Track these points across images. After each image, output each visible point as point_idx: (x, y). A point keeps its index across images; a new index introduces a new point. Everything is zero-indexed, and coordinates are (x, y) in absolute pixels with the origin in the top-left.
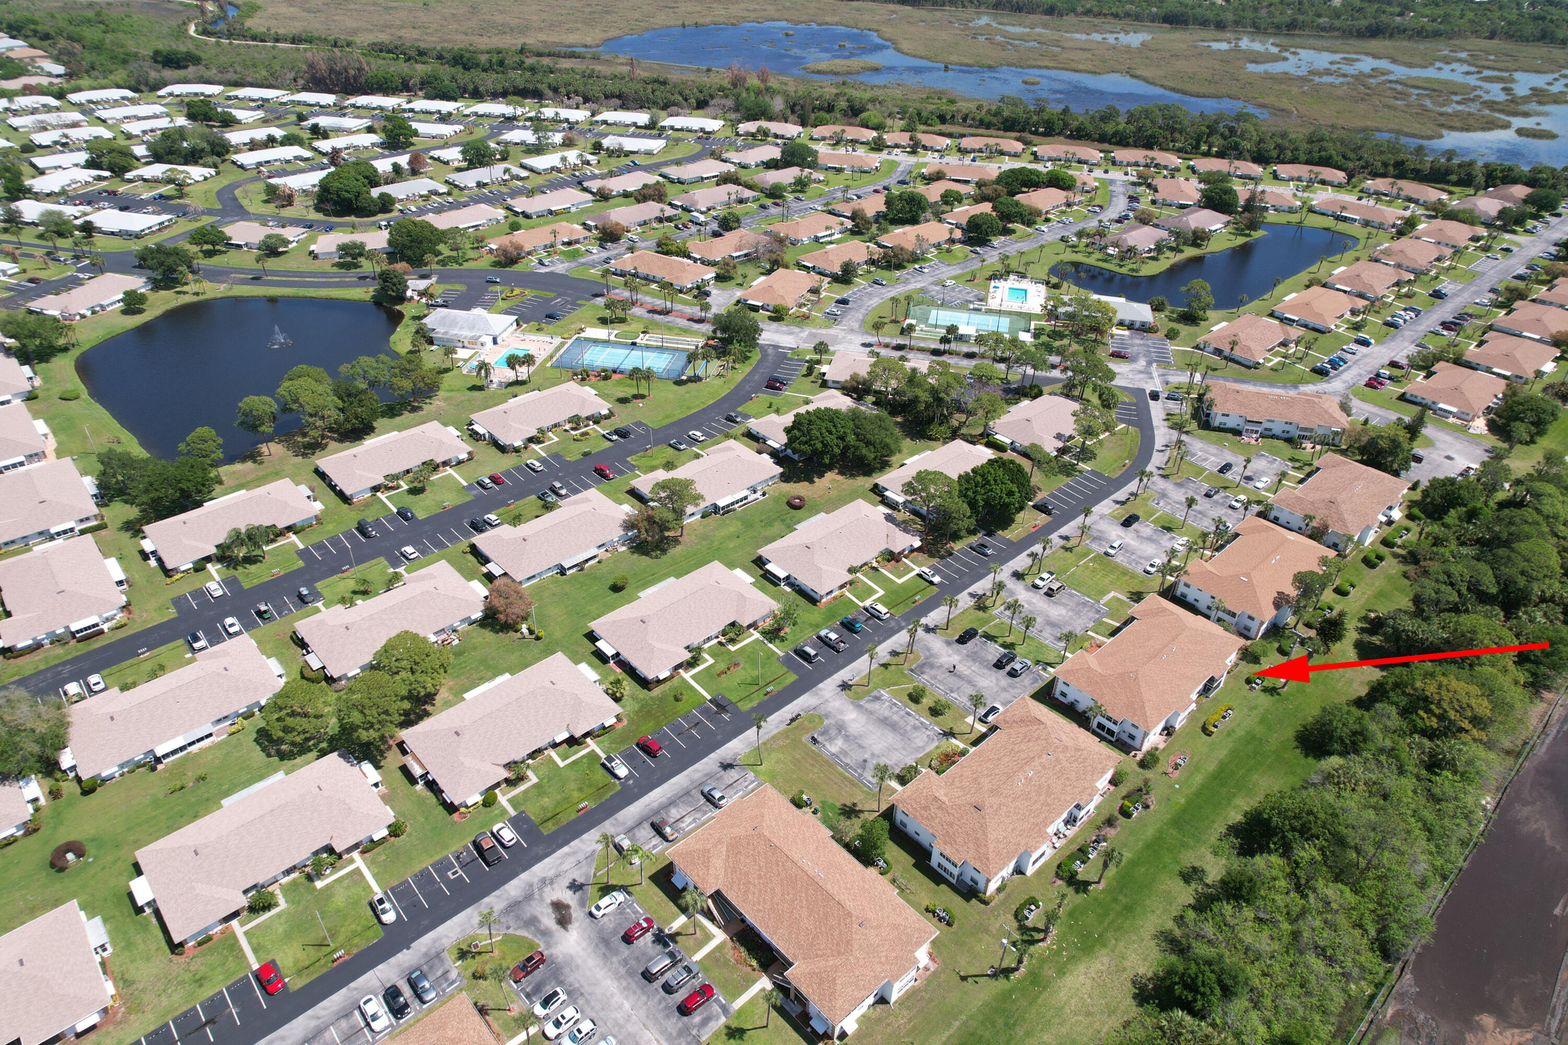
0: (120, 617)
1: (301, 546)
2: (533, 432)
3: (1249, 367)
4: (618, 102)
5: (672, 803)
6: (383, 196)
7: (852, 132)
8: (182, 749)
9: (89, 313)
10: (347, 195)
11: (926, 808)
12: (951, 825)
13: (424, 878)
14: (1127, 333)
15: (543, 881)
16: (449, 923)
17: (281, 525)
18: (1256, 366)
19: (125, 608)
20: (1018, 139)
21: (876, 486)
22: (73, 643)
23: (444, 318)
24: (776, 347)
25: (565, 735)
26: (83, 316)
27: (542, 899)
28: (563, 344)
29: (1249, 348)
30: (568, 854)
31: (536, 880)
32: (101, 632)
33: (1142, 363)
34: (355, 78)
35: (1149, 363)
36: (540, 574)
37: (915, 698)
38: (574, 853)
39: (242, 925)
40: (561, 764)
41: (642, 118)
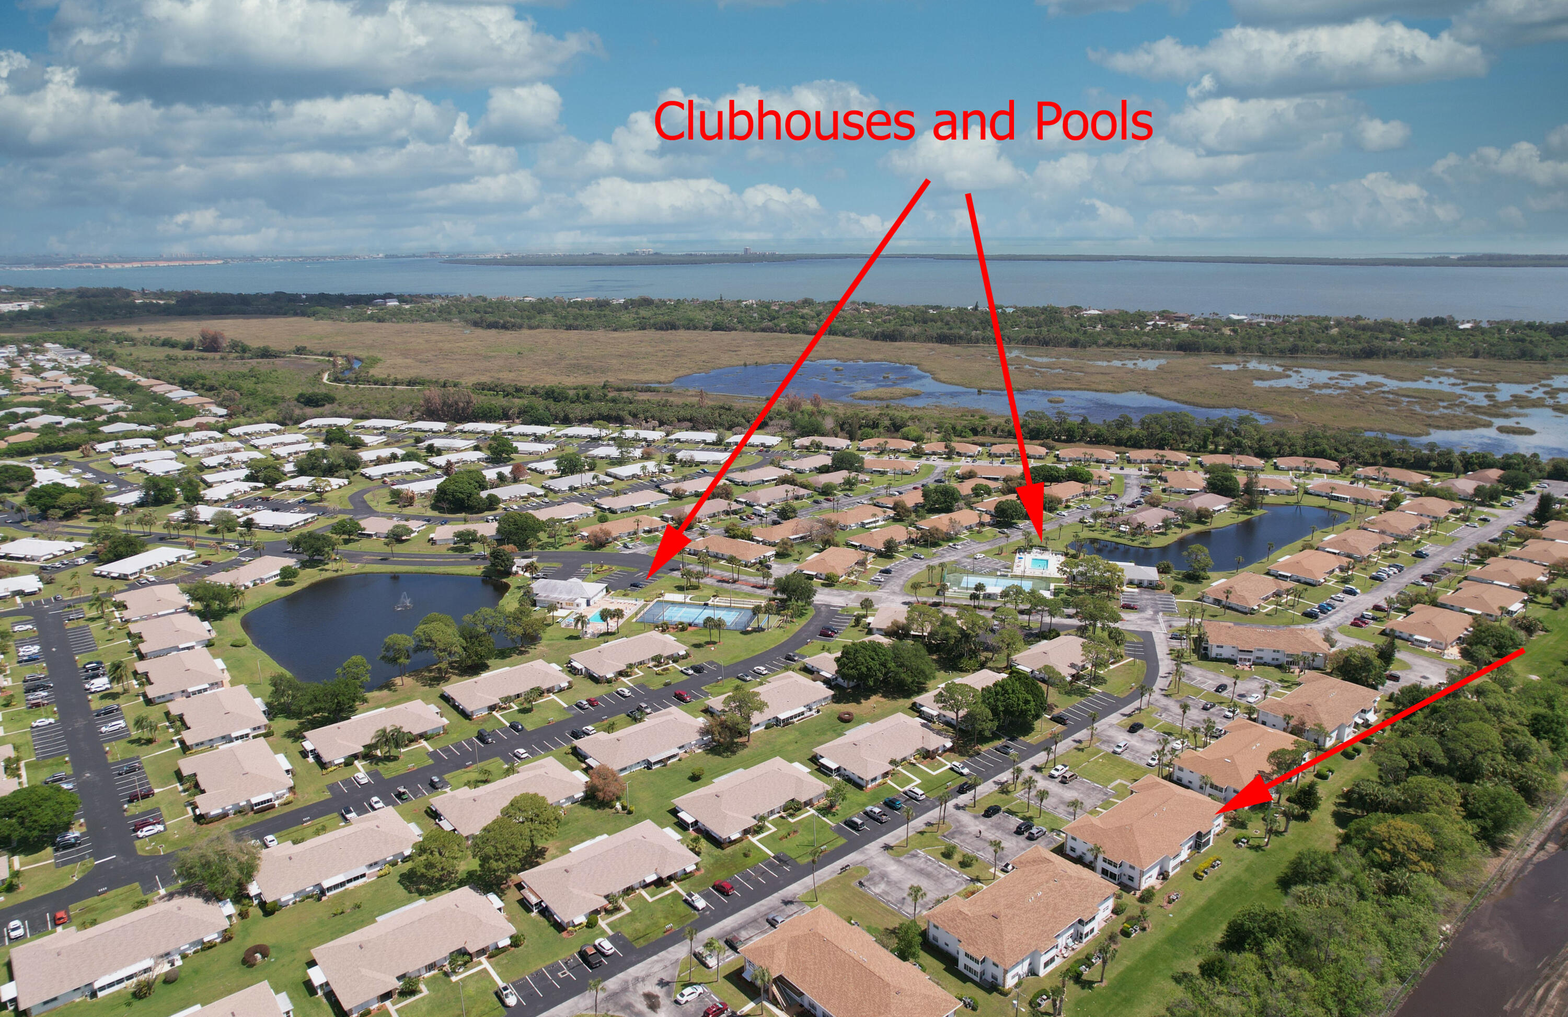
0: (288, 796)
1: (431, 750)
2: (622, 667)
3: (1246, 613)
4: (689, 424)
5: (743, 927)
6: (490, 496)
7: (893, 443)
8: (342, 884)
9: (251, 585)
10: (461, 496)
11: (953, 920)
12: (973, 931)
13: (539, 977)
14: (1136, 590)
15: (637, 980)
16: (559, 1006)
17: (416, 732)
18: (1252, 612)
19: (291, 789)
20: (1042, 445)
21: (914, 704)
22: (251, 814)
23: (545, 585)
24: (828, 606)
25: (653, 877)
26: (247, 587)
27: (635, 991)
28: (645, 606)
29: (1244, 597)
30: (657, 961)
31: (630, 978)
32: (273, 807)
33: (1149, 612)
34: (463, 409)
35: (1156, 612)
36: (631, 767)
37: (947, 855)
38: (661, 960)
39: (394, 1004)
40: (650, 900)
41: (711, 436)
